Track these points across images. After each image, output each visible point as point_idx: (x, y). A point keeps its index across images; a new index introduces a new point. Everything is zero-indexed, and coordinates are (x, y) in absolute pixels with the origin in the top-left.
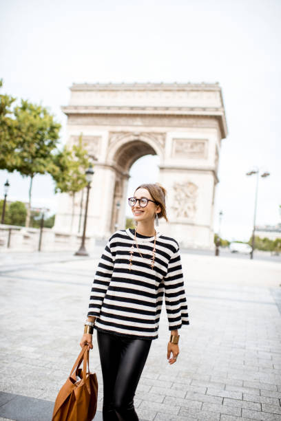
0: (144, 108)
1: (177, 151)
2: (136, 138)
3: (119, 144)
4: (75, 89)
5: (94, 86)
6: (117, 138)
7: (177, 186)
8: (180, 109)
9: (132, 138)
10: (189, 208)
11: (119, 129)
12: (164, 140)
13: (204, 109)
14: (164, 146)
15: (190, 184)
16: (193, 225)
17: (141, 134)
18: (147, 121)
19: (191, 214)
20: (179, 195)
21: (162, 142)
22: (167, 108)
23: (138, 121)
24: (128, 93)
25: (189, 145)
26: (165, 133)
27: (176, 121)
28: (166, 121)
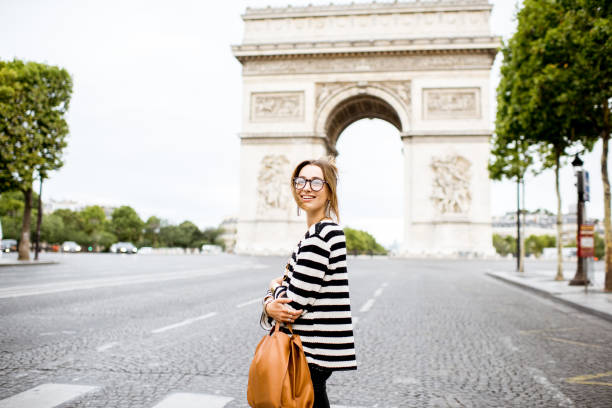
0: (372, 44)
1: (431, 109)
2: (363, 91)
3: (334, 102)
4: (252, 17)
5: (284, 11)
6: (330, 92)
7: (437, 164)
8: (432, 41)
9: (355, 92)
10: (461, 197)
11: (332, 78)
12: (408, 92)
13: (471, 40)
14: (409, 101)
15: (459, 158)
16: (468, 223)
17: (370, 84)
18: (377, 62)
19: (464, 206)
20: (443, 177)
21: (404, 95)
22: (411, 41)
23: (363, 64)
24: (342, 20)
25: (450, 98)
26: (409, 81)
27: (425, 61)
28: (408, 61)
